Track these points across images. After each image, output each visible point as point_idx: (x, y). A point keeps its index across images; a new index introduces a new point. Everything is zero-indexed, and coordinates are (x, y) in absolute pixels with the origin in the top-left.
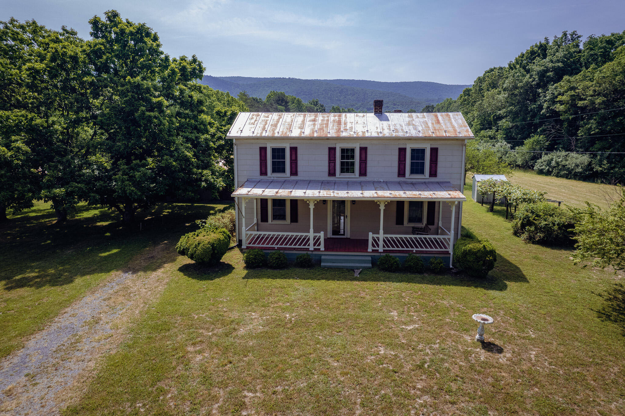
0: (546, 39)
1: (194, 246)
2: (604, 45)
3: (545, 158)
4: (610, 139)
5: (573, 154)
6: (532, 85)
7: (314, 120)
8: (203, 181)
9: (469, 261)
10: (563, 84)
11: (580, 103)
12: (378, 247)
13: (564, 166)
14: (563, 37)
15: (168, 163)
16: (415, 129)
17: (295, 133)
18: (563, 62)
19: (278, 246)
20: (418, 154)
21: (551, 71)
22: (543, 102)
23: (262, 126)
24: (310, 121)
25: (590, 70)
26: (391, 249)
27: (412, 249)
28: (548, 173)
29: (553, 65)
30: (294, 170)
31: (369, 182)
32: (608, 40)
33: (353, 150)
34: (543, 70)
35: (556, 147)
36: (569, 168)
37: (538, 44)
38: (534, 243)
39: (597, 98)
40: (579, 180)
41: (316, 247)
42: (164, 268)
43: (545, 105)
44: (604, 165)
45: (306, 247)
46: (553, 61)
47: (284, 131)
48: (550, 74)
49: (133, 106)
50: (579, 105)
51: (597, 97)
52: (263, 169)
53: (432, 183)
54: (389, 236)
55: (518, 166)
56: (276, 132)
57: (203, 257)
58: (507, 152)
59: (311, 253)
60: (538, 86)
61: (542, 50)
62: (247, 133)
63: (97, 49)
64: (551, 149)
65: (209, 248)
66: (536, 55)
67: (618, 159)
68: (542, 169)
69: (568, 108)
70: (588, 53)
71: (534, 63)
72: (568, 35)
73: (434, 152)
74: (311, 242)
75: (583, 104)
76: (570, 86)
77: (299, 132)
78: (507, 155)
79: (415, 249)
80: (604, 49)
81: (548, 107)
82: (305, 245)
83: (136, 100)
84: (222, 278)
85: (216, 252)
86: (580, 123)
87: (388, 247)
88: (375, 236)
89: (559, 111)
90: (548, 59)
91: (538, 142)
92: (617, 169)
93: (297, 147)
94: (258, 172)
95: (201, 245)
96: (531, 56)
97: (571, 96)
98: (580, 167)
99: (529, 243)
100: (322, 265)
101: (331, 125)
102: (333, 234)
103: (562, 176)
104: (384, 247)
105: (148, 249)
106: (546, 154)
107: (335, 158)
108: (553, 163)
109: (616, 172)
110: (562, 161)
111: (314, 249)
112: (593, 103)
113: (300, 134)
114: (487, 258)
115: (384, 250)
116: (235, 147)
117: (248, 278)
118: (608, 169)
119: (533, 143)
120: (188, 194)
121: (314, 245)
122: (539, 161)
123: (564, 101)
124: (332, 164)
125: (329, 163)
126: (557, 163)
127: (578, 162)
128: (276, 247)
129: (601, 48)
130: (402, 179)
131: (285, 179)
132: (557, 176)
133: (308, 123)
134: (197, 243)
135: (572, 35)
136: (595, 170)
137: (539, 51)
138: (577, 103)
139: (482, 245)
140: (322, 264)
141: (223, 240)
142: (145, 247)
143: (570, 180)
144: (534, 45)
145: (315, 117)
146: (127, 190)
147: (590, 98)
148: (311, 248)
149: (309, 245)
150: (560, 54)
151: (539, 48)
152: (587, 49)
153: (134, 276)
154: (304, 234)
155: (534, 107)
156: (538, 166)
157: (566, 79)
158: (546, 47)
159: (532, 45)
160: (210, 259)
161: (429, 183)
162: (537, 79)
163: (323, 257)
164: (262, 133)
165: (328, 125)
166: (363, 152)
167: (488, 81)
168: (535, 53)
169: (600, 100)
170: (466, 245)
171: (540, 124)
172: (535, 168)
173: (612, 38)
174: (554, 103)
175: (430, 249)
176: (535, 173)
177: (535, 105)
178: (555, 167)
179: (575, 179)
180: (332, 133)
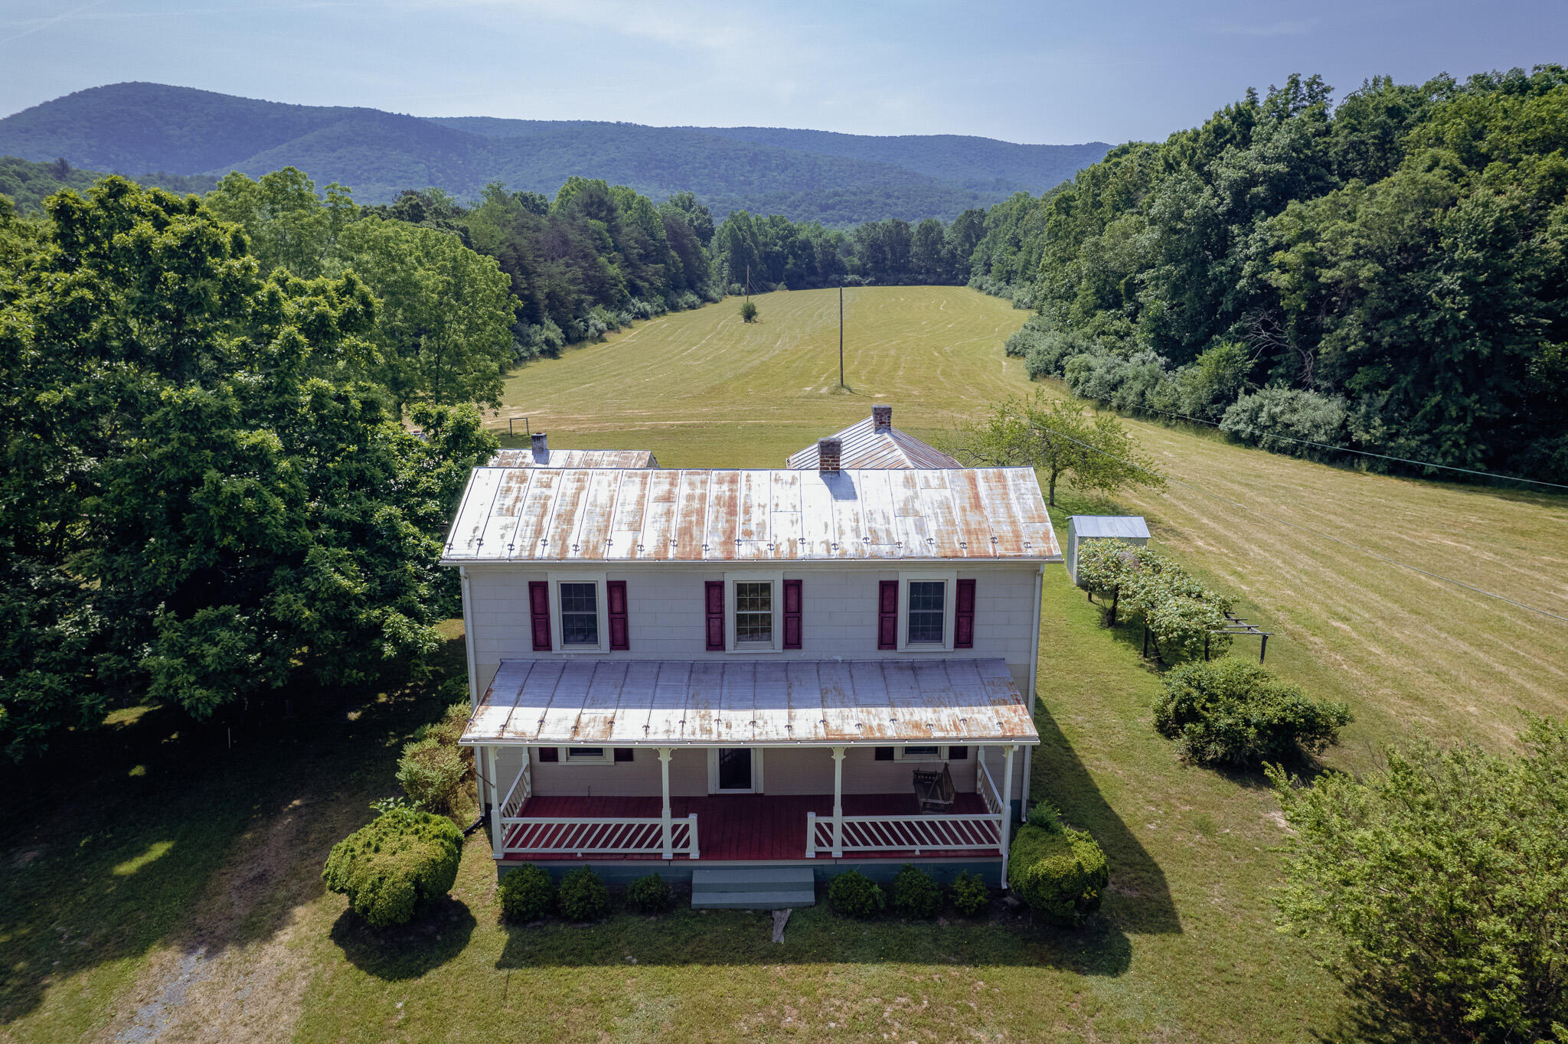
0: (1251, 92)
1: (367, 886)
2: (1383, 118)
3: (1245, 402)
4: (1390, 362)
5: (1309, 396)
6: (1216, 215)
7: (668, 498)
8: (387, 640)
9: (1043, 899)
10: (1287, 220)
11: (1326, 275)
12: (831, 844)
13: (1287, 426)
14: (1289, 89)
15: (291, 611)
16: (920, 529)
17: (618, 549)
18: (1289, 160)
19: (585, 850)
20: (927, 594)
21: (1262, 183)
22: (1241, 259)
23: (533, 519)
24: (658, 500)
25: (1349, 192)
26: (862, 848)
27: (912, 847)
28: (1252, 442)
29: (1266, 168)
30: (619, 636)
31: (808, 663)
32: (1390, 105)
33: (766, 587)
34: (1242, 178)
35: (1269, 372)
36: (1297, 432)
37: (1233, 108)
38: (1203, 764)
39: (1364, 266)
40: (1321, 460)
41: (678, 850)
42: (294, 924)
43: (1247, 269)
44: (1374, 428)
45: (654, 850)
46: (1265, 157)
47: (591, 539)
48: (1260, 190)
49: (186, 465)
50: (1322, 280)
51: (1361, 262)
52: (541, 636)
53: (962, 663)
54: (855, 820)
55: (1182, 418)
56: (572, 541)
57: (393, 915)
58: (1157, 380)
59: (667, 864)
60: (1232, 215)
61: (1242, 123)
62: (494, 549)
63: (72, 303)
64: (1259, 378)
65: (407, 890)
66: (1228, 136)
67: (1405, 413)
68: (1238, 432)
69: (1299, 282)
70: (1346, 137)
71: (1222, 159)
72: (1302, 85)
73: (967, 589)
74: (667, 838)
75: (1332, 278)
76: (1302, 229)
77: (629, 544)
78: (1157, 388)
79: (918, 848)
80: (1382, 128)
81: (1254, 275)
82: (651, 845)
83: (192, 449)
84: (444, 968)
85: (426, 896)
86: (1325, 322)
87: (855, 844)
88: (823, 820)
89: (1278, 288)
90: (1255, 149)
91: (1229, 359)
92: (1402, 440)
93: (625, 582)
94: (529, 643)
95: (388, 882)
96: (1216, 138)
97: (1306, 255)
98: (1323, 431)
99: (1192, 765)
100: (694, 902)
101: (712, 518)
102: (722, 786)
103: (1282, 451)
104: (844, 844)
105: (248, 836)
106: (1248, 392)
107: (722, 606)
108: (1263, 418)
109: (1400, 446)
110: (1282, 413)
111: (674, 854)
112: (1353, 276)
113: (633, 552)
114: (1085, 895)
115: (844, 853)
116: (465, 584)
117: (510, 966)
118: (1383, 439)
119: (1219, 362)
120: (350, 676)
121: (675, 844)
122: (1231, 409)
123: (1290, 264)
124: (716, 623)
125: (708, 620)
126: (1273, 418)
127: (1319, 416)
128: (580, 852)
129: (1374, 126)
130: (887, 654)
131: (600, 658)
132: (1273, 448)
133: (653, 509)
134: (375, 878)
135: (1310, 85)
136: (1354, 438)
137: (1235, 129)
138: (1317, 273)
139: (1074, 861)
140: (697, 899)
141: (444, 861)
142: (242, 828)
143: (1301, 461)
144: (1223, 109)
145: (672, 484)
146: (183, 699)
147: (1348, 264)
148: (668, 853)
149: (661, 846)
150: (1283, 139)
151: (1234, 119)
152: (1345, 127)
153: (215, 962)
154: (648, 821)
155: (1221, 272)
156: (1229, 422)
157: (1293, 211)
158: (1251, 116)
159: (1218, 110)
160: (411, 916)
161: (954, 663)
162: (1228, 201)
163: (697, 879)
164: (533, 546)
165: (703, 518)
166: (792, 593)
167: (1114, 183)
168: (1225, 132)
169: (1369, 270)
170: (1036, 860)
171: (1235, 316)
172: (1221, 426)
173: (1400, 102)
174: (1267, 265)
175: (953, 847)
176: (1222, 438)
177: (1223, 264)
178: (1267, 427)
179: (1311, 459)
180: (713, 551)
